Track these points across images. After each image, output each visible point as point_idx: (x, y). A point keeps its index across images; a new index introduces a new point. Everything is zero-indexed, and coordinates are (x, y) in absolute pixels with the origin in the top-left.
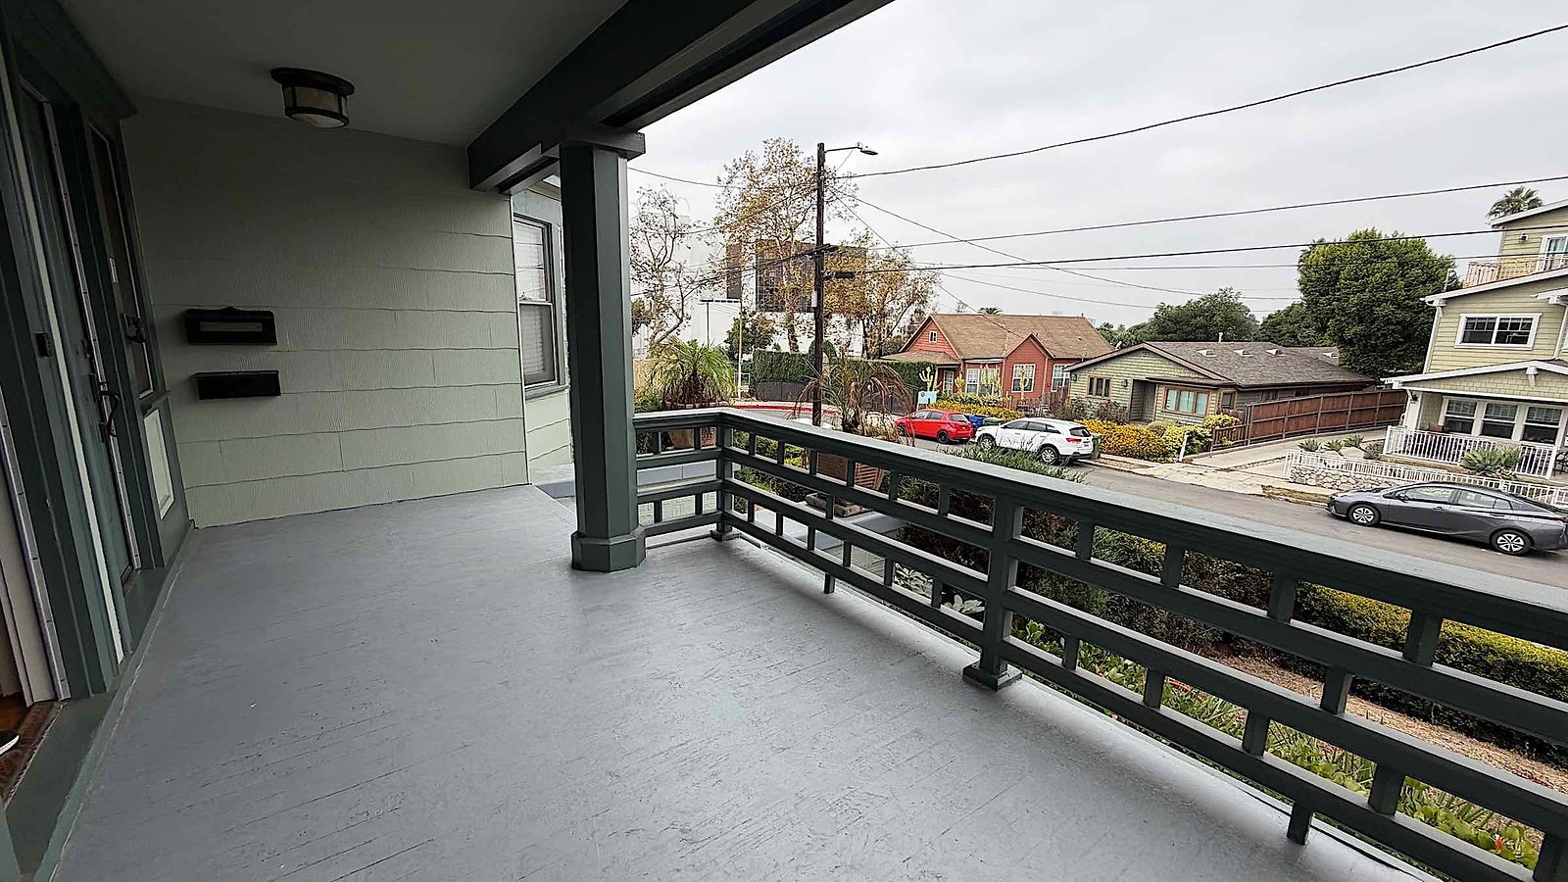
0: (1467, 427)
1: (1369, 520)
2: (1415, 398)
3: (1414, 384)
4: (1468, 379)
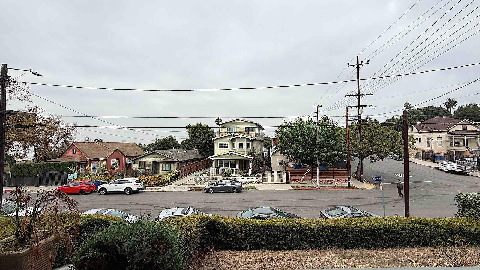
0: (222, 166)
1: (213, 192)
2: (214, 161)
3: (213, 158)
4: (221, 156)
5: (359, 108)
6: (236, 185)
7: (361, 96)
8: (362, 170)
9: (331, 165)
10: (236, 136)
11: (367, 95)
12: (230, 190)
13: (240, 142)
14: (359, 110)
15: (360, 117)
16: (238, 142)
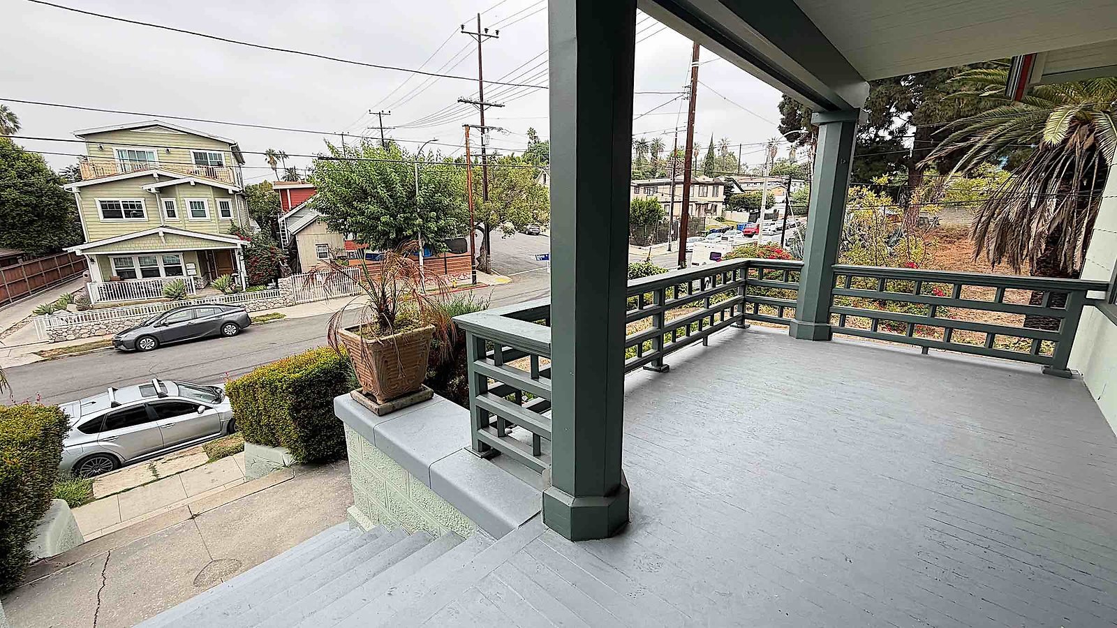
0: (132, 275)
1: (153, 345)
2: (92, 260)
3: (90, 250)
4: (127, 242)
5: (483, 132)
6: (232, 315)
7: (485, 107)
8: (489, 253)
9: (444, 247)
10: (175, 179)
11: (495, 105)
12: (213, 332)
13: (193, 200)
14: (484, 136)
15: (484, 151)
16: (183, 201)
